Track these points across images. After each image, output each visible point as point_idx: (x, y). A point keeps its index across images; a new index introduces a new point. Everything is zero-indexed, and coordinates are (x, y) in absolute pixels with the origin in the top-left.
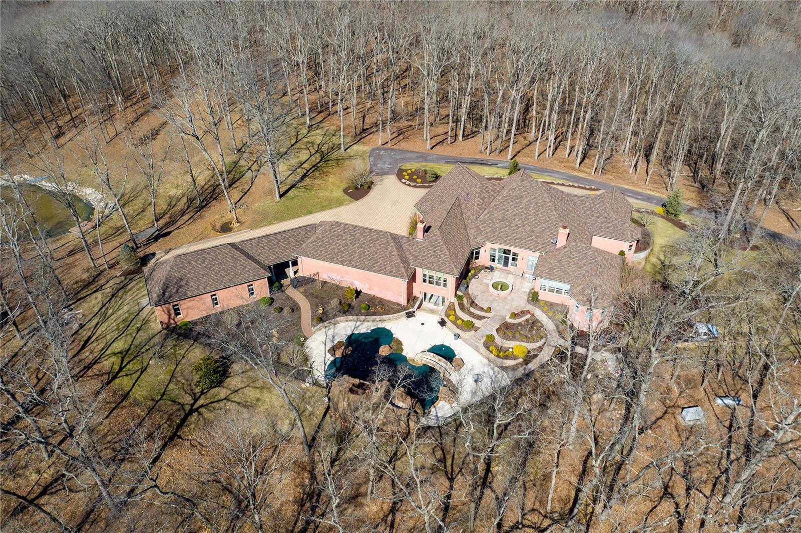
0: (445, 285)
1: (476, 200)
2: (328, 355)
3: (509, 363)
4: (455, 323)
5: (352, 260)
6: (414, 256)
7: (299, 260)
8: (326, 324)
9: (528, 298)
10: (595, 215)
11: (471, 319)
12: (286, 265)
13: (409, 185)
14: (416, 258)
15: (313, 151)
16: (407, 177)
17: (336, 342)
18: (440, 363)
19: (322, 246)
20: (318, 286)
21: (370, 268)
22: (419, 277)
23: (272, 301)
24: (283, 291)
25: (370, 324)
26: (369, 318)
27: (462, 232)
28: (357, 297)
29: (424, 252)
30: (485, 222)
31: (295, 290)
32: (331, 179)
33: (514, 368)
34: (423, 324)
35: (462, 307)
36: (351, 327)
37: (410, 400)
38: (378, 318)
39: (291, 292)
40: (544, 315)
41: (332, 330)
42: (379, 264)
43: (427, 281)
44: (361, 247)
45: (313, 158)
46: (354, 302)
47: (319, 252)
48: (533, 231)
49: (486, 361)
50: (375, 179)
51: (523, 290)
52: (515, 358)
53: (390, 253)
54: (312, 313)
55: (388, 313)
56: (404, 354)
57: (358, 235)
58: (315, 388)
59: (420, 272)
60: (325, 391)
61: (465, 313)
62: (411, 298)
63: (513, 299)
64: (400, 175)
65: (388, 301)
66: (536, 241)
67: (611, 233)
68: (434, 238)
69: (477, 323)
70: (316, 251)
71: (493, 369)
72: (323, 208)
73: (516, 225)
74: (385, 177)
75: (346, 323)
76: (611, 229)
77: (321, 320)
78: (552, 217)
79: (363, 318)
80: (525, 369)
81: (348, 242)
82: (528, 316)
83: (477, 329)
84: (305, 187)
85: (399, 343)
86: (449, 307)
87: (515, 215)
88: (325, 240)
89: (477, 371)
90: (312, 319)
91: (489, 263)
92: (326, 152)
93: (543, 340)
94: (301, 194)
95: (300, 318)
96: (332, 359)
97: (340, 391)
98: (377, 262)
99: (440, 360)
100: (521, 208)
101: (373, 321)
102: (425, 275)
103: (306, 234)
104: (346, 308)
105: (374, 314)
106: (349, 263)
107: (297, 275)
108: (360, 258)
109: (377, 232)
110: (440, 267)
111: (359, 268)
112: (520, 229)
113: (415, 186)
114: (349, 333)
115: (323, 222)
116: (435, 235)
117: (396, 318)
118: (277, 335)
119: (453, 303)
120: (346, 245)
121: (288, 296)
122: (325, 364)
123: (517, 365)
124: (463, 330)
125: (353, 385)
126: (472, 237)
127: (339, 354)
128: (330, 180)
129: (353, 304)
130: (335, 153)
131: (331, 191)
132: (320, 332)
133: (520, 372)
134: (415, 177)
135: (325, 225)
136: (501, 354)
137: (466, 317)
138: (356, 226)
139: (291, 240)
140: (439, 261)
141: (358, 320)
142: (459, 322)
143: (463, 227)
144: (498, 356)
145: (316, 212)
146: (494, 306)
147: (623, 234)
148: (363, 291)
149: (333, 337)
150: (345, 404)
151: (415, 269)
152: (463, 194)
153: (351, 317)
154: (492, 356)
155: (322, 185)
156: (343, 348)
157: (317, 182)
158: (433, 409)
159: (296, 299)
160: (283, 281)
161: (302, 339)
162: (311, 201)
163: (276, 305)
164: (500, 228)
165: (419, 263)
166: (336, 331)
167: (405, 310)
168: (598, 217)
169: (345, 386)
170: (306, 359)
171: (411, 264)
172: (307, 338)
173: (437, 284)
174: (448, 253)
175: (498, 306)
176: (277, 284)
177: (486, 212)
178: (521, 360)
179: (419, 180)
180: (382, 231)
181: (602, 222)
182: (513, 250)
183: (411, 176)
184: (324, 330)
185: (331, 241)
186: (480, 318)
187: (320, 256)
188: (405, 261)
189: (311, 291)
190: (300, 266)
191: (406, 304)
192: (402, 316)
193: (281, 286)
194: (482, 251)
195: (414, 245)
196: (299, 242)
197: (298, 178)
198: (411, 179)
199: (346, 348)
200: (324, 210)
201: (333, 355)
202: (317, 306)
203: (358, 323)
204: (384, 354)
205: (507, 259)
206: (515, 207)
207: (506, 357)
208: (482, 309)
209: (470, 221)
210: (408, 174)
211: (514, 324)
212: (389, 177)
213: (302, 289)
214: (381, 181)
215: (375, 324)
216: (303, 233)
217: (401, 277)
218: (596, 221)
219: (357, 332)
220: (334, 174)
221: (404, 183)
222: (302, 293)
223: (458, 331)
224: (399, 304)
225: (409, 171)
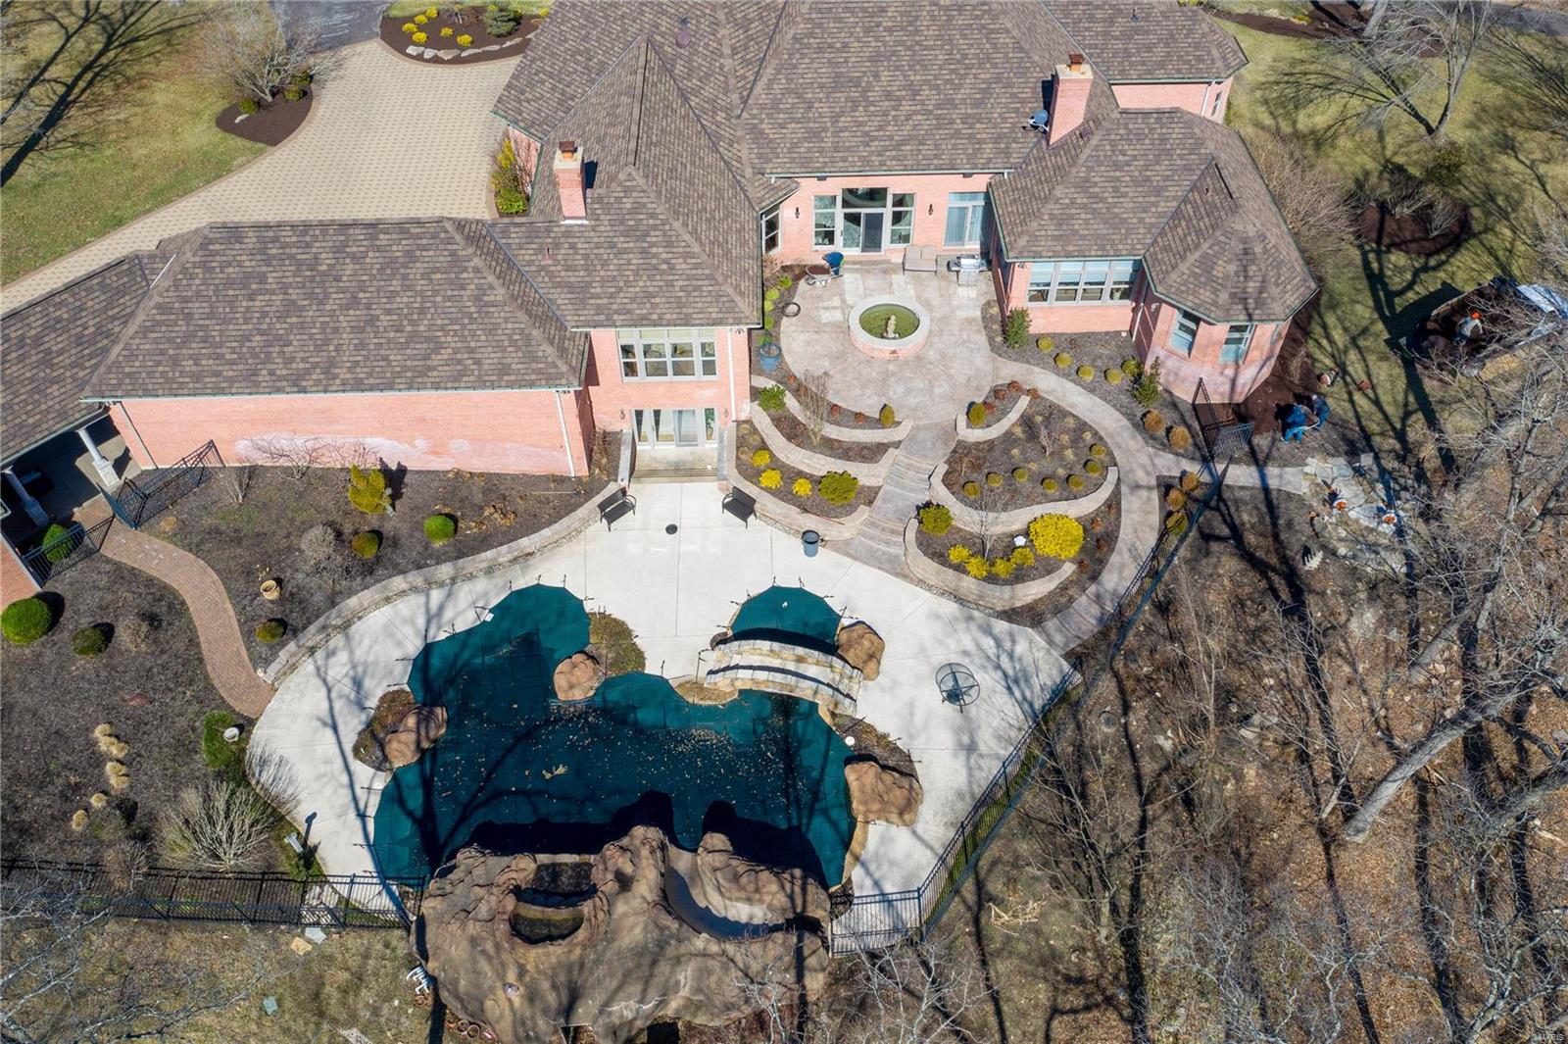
0: (709, 368)
1: (722, 32)
2: (363, 772)
3: (1034, 590)
4: (785, 494)
5: (332, 363)
6: (570, 287)
7: (116, 414)
8: (311, 635)
9: (991, 340)
10: (1099, 14)
11: (838, 466)
12: (67, 447)
13: (436, 60)
14: (580, 293)
15: (72, 23)
16: (421, 36)
17: (373, 703)
18: (803, 669)
19: (188, 338)
20: (231, 493)
21: (418, 378)
22: (609, 362)
23: (54, 605)
24: (90, 553)
25: (481, 585)
26: (471, 564)
27: (709, 159)
28: (395, 496)
29: (605, 264)
30: (775, 105)
31: (141, 535)
32: (161, 95)
33: (1057, 605)
34: (672, 529)
35: (793, 431)
36: (412, 621)
37: (774, 887)
38: (503, 553)
39: (127, 547)
40: (1070, 386)
41: (343, 656)
42: (446, 353)
43: (641, 369)
44: (354, 302)
45: (78, 43)
46: (393, 520)
47: (188, 365)
48: (949, 103)
49: (950, 607)
50: (320, 63)
51: (962, 314)
52: (1049, 567)
53: (477, 299)
54: (241, 612)
55: (532, 525)
56: (651, 668)
57: (326, 260)
58: (354, 941)
59: (606, 343)
60: (402, 943)
61: (812, 448)
62: (599, 445)
63: (944, 356)
64: (395, 33)
65: (514, 477)
66: (970, 137)
67: (1161, 65)
68: (628, 204)
69: (865, 474)
70: (175, 362)
71: (987, 631)
72: (162, 197)
73: (888, 95)
74: (345, 51)
75: (386, 610)
76: (1160, 51)
77: (282, 628)
78: (1003, 39)
79: (445, 570)
80: (1098, 599)
81: (294, 294)
82: (1024, 402)
83: (870, 496)
84: (75, 140)
85: (618, 632)
86: (741, 443)
87: (875, 59)
88: (198, 308)
89: (940, 657)
90: (248, 635)
91: (817, 254)
92: (119, 15)
93: (1112, 475)
94: (67, 165)
95: (193, 642)
96: (381, 782)
97: (474, 941)
98: (438, 348)
99: (800, 660)
100: (890, 30)
101: (489, 571)
102: (627, 350)
103: (110, 305)
104: (370, 552)
105: (485, 543)
106: (328, 380)
107: (130, 473)
108: (362, 346)
109: (402, 227)
110: (681, 305)
111: (372, 389)
112: (906, 107)
113: (457, 61)
114: (414, 647)
115: (171, 240)
116: (627, 191)
117: (570, 536)
118: (116, 750)
119: (749, 422)
120: (290, 308)
121: (118, 566)
122: (362, 816)
123: (1063, 588)
124: (824, 513)
125: (518, 892)
126: (748, 172)
127: (403, 751)
128: (160, 98)
129: (388, 528)
130: (152, 14)
131: (174, 132)
132: (294, 679)
133: (1086, 615)
134: (446, 32)
135: (180, 251)
136: (1001, 567)
137: (819, 464)
138: (307, 226)
139: (53, 343)
140: (670, 284)
141: (430, 584)
142: (802, 488)
143: (704, 141)
144: (992, 579)
145: (136, 216)
146: (896, 394)
147: (1199, 59)
148: (411, 465)
149: (358, 684)
150: (516, 996)
151: (587, 336)
152: (664, 24)
153: (398, 583)
154: (969, 584)
155: (136, 122)
156: (411, 721)
157: (113, 115)
158: (856, 874)
159: (152, 568)
160: (79, 514)
161: (231, 732)
162: (110, 182)
163: (79, 618)
164: (835, 119)
165: (599, 310)
166: (360, 654)
167: (589, 496)
168: (1111, 21)
169: (483, 910)
170: (274, 817)
171: (570, 320)
172: (252, 722)
173: (681, 370)
174: (696, 248)
175: (908, 391)
176: (55, 534)
177: (770, 71)
178: (1068, 569)
179: (465, 39)
180: (419, 222)
181: (1127, 36)
182: (895, 185)
183: (432, 27)
184: (308, 666)
185: (222, 309)
186: (871, 453)
187: (197, 377)
188: (545, 317)
189: (207, 522)
190: (127, 437)
191: (584, 472)
192: (586, 522)
193: (77, 536)
194: (786, 213)
195: (557, 246)
196: (94, 344)
197: (40, 114)
198: (434, 41)
199: (425, 720)
200: (168, 202)
201: (381, 763)
202: (249, 574)
203: (436, 596)
204: (578, 695)
205: (875, 223)
206: (867, 30)
207: (1020, 576)
208: (860, 419)
209: (721, 116)
210: (421, 28)
211: (991, 444)
212: (359, 47)
213: (167, 523)
214: (339, 65)
215: (499, 580)
216: (96, 301)
217: (550, 379)
218: (1106, 34)
219: (442, 636)
220: (167, 77)
221: (419, 58)
222: (171, 538)
223: (811, 522)
224: (560, 480)
225: (421, 19)
